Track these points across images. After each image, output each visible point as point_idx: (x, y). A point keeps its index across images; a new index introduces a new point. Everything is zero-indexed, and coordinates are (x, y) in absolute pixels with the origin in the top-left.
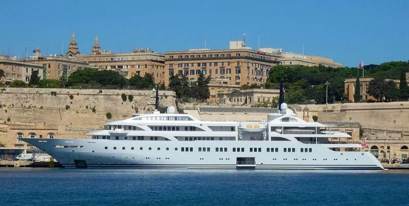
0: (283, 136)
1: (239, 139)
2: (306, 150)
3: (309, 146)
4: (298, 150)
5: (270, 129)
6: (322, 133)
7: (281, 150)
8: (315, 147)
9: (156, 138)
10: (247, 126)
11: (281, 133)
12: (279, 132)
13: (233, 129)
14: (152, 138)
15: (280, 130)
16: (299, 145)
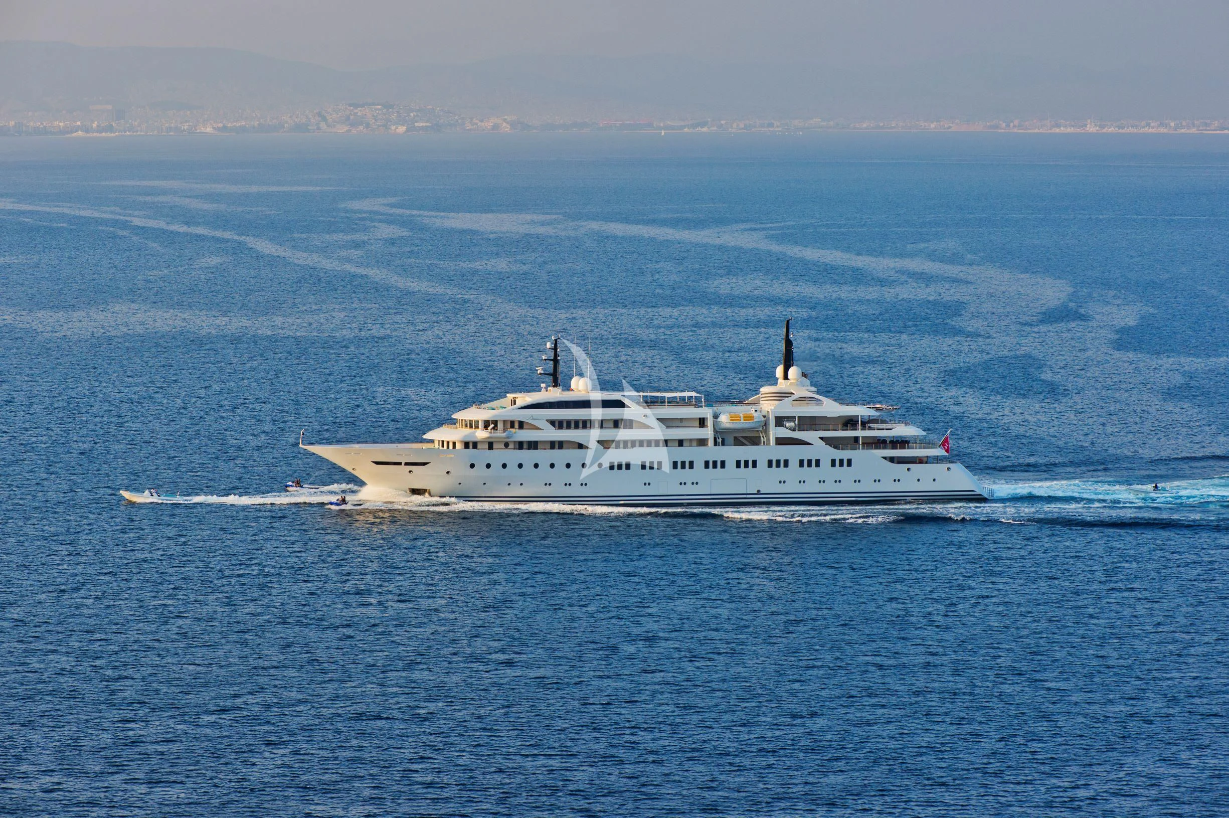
0: (798, 435)
1: (716, 444)
2: (841, 461)
3: (845, 454)
4: (826, 463)
5: (772, 422)
6: (870, 428)
7: (794, 464)
8: (858, 455)
9: (561, 445)
10: (733, 419)
11: (794, 430)
12: (790, 429)
13: (702, 422)
14: (553, 445)
15: (792, 424)
16: (827, 453)
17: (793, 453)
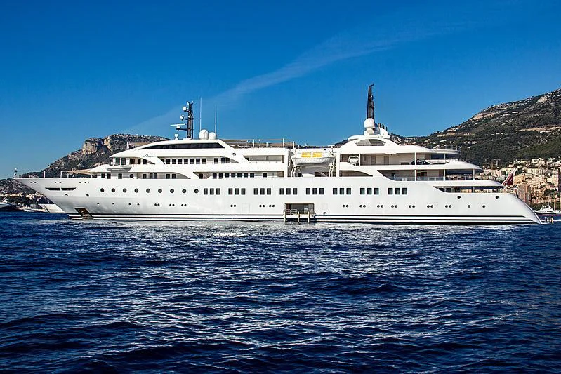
0: (360, 168)
1: (289, 175)
2: (397, 190)
3: (401, 184)
4: (383, 192)
5: (339, 159)
7: (356, 191)
8: (413, 186)
10: (304, 156)
11: (357, 165)
12: (353, 164)
15: (355, 160)
17: (355, 183)
